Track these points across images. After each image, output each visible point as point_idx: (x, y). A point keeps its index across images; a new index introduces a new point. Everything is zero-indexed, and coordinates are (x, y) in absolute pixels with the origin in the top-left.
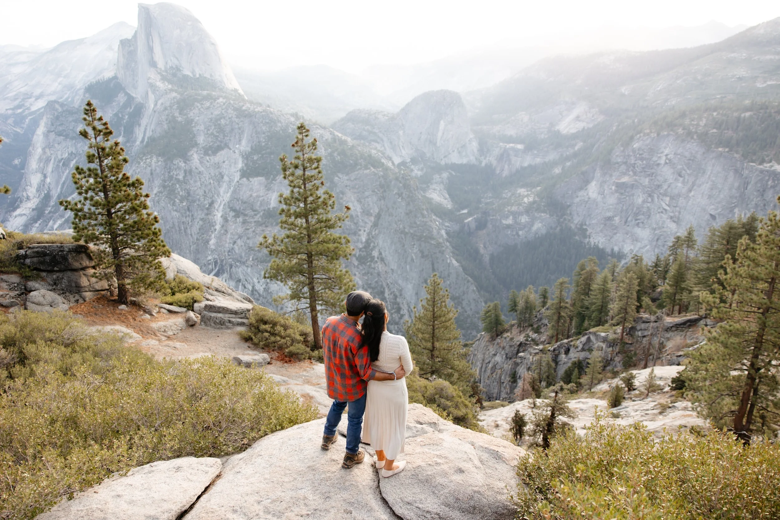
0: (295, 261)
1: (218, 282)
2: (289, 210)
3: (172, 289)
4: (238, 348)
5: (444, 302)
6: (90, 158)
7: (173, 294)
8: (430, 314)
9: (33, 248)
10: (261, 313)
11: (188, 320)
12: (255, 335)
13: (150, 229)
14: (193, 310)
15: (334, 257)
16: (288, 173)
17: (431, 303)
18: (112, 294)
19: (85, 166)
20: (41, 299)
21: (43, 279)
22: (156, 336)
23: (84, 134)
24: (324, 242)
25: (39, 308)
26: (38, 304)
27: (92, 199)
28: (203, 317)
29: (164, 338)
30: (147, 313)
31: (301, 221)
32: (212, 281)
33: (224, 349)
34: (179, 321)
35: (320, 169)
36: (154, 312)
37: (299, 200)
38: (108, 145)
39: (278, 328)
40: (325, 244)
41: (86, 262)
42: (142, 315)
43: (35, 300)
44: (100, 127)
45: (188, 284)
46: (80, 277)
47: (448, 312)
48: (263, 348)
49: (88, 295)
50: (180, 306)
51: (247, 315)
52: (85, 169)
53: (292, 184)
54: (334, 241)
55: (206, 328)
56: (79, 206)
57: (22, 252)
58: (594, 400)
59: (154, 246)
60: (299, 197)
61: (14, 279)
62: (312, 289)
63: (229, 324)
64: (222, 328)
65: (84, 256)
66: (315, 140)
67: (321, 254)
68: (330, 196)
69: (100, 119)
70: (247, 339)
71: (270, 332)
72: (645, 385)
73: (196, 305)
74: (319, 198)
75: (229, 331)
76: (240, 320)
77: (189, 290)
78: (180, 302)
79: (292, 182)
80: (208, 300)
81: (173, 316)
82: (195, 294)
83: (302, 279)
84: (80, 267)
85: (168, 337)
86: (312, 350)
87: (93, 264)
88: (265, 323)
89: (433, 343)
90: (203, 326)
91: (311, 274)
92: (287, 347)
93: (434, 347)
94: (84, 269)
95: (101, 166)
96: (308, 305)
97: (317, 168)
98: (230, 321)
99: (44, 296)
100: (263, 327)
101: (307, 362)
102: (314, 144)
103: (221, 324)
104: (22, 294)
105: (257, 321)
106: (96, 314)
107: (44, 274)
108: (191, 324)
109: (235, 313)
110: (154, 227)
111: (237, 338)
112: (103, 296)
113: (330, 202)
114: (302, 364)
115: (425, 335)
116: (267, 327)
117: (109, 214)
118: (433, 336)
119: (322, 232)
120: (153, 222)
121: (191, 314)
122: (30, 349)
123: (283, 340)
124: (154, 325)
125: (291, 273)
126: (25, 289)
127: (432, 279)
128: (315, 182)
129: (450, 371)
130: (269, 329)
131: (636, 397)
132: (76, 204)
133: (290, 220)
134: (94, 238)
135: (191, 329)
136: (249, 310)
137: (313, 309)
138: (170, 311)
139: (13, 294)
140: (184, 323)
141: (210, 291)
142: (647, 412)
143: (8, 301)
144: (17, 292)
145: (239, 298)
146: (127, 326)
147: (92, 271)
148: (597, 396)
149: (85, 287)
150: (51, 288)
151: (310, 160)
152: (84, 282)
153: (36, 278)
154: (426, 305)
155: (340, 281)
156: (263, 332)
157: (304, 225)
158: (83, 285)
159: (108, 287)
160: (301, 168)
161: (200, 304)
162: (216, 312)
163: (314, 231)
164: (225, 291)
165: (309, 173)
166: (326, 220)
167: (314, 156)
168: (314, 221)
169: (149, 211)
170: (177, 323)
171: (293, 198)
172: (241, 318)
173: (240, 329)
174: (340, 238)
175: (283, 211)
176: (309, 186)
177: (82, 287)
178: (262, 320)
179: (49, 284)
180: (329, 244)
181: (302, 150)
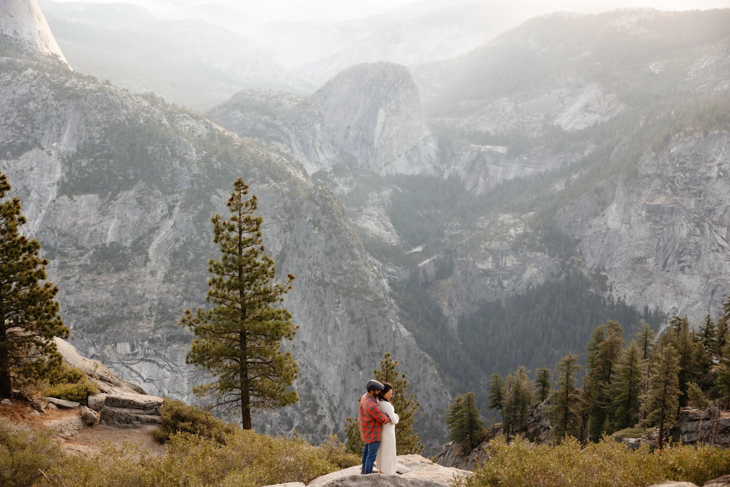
0: (223, 341)
1: (102, 370)
2: (221, 280)
5: (401, 391)
10: (176, 407)
11: (84, 418)
13: (47, 304)
14: (88, 405)
15: (275, 337)
16: (220, 236)
24: (260, 319)
28: (103, 415)
29: (62, 440)
30: (35, 408)
31: (234, 294)
32: (96, 367)
34: (72, 419)
35: (259, 231)
36: (43, 408)
37: (233, 269)
40: (264, 321)
42: (30, 412)
47: (406, 406)
50: (71, 400)
51: (159, 411)
53: (227, 250)
54: (273, 316)
55: (108, 427)
59: (50, 324)
60: (234, 265)
62: (244, 376)
63: (136, 422)
64: (128, 427)
66: (254, 197)
67: (258, 334)
68: (270, 263)
70: (160, 440)
73: (91, 398)
74: (258, 265)
75: (137, 431)
76: (150, 417)
78: (72, 394)
79: (225, 246)
80: (102, 391)
81: (65, 413)
82: (88, 383)
83: (233, 362)
85: (67, 439)
88: (184, 420)
90: (104, 425)
91: (243, 357)
97: (257, 230)
98: (137, 419)
100: (181, 424)
102: (253, 203)
103: (127, 422)
105: (173, 418)
108: (88, 423)
109: (143, 407)
110: (51, 300)
111: (149, 440)
113: (270, 270)
119: (259, 307)
120: (51, 294)
121: (87, 410)
124: (48, 424)
127: (384, 360)
128: (254, 246)
130: (189, 428)
133: (221, 292)
135: (90, 429)
136: (159, 404)
137: (245, 401)
138: (60, 407)
140: (80, 421)
141: (93, 380)
151: (247, 220)
155: (280, 365)
157: (239, 296)
160: (237, 230)
161: (95, 398)
162: (119, 407)
163: (252, 306)
164: (111, 380)
165: (246, 235)
166: (264, 291)
167: (254, 216)
168: (249, 292)
169: (47, 281)
170: (72, 422)
171: (226, 266)
172: (151, 414)
173: (151, 428)
174: (279, 313)
175: (214, 281)
176: (246, 251)
178: (178, 417)
180: (268, 320)
181: (238, 209)
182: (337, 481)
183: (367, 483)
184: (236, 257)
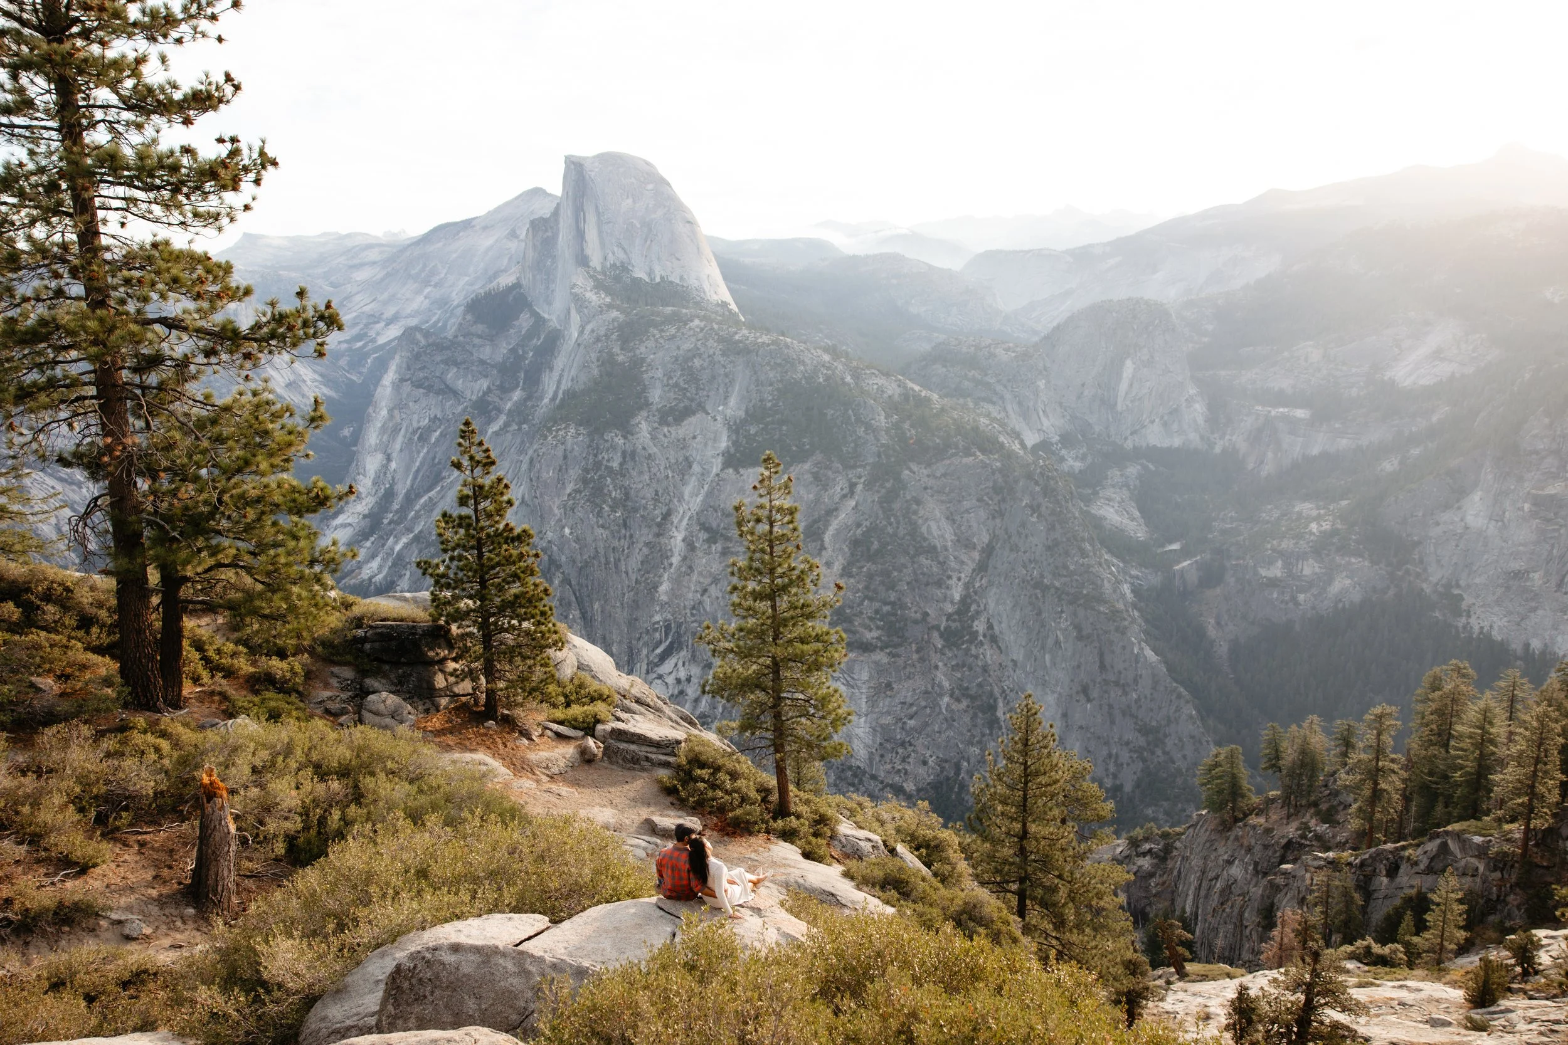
0: (752, 668)
1: (639, 687)
2: (744, 587)
3: (566, 696)
4: (656, 804)
5: (1045, 747)
6: (463, 501)
7: (568, 705)
8: (1018, 770)
9: (376, 627)
10: (698, 748)
11: (584, 752)
12: (684, 783)
13: (537, 607)
14: (593, 736)
15: (815, 667)
16: (745, 529)
17: (1019, 746)
18: (476, 703)
19: (457, 511)
20: (382, 707)
21: (385, 676)
22: (534, 774)
23: (458, 466)
24: (799, 640)
25: (377, 719)
26: (377, 713)
27: (460, 558)
28: (607, 749)
29: (545, 779)
30: (524, 735)
31: (764, 606)
32: (632, 686)
33: (632, 804)
34: (568, 751)
35: (796, 524)
36: (535, 734)
37: (761, 573)
38: (487, 481)
39: (722, 776)
40: (800, 645)
41: (445, 652)
42: (516, 739)
43: (373, 708)
44: (479, 456)
45: (592, 689)
46: (435, 673)
47: (1053, 768)
48: (694, 808)
49: (444, 702)
50: (575, 728)
51: (676, 751)
52: (455, 516)
53: (752, 547)
55: (610, 766)
56: (442, 569)
57: (360, 632)
58: (1438, 986)
59: (541, 632)
60: (762, 568)
61: (348, 673)
62: (777, 716)
63: (645, 763)
64: (634, 769)
65: (442, 641)
66: (789, 479)
67: (794, 661)
68: (812, 567)
69: (481, 444)
70: (669, 791)
71: (707, 782)
72: (1560, 966)
73: (599, 727)
74: (794, 569)
75: (645, 774)
76: (663, 758)
77: (593, 700)
78: (575, 720)
79: (751, 543)
80: (618, 719)
81: (563, 743)
82: (600, 708)
83: (763, 696)
84: (437, 658)
85: (552, 778)
86: (775, 819)
87: (454, 654)
88: (703, 765)
89: (1024, 825)
90: (607, 765)
91: (776, 690)
92: (733, 809)
93: (1025, 832)
94: (441, 661)
95: (476, 510)
96: (769, 743)
97: (791, 522)
98: (647, 759)
99: (384, 702)
100: (698, 772)
101: (762, 836)
102: (787, 486)
103: (633, 763)
104: (356, 696)
105: (689, 762)
106: (451, 733)
107: (387, 667)
108: (586, 758)
109: (657, 745)
110: (541, 603)
111: (655, 788)
112: (464, 704)
113: (812, 576)
114: (753, 839)
115: (1010, 808)
116: (704, 773)
117: (483, 583)
118: (1024, 810)
119: (794, 625)
120: (542, 595)
121: (590, 742)
122: (367, 782)
123: (727, 797)
124: (532, 756)
125: (744, 687)
126: (361, 689)
127: (1023, 703)
128: (787, 545)
130: (707, 777)
131: (1538, 991)
132: (438, 567)
133: (746, 603)
134: (459, 616)
135: (586, 767)
136: (678, 742)
137: (778, 749)
138: (559, 736)
139: (344, 695)
140: (577, 756)
141: (627, 702)
142: (1556, 1027)
143: (338, 706)
144: (350, 694)
145: (674, 717)
146: (493, 756)
147: (451, 665)
148: (1448, 978)
149: (440, 689)
150: (392, 688)
151: (780, 510)
152: (440, 681)
153: (376, 673)
154: (1011, 752)
155: (825, 703)
156: (696, 782)
157: (769, 612)
158: (437, 686)
159: (471, 691)
160: (765, 520)
161: (606, 727)
162: (627, 742)
163: (785, 622)
164: (651, 704)
165: (778, 530)
166: (803, 605)
167: (787, 503)
168: (784, 606)
169: (537, 579)
170: (568, 756)
171: (751, 568)
172: (666, 754)
173: (664, 774)
175: (736, 588)
176: (778, 550)
177: (436, 690)
178: (697, 761)
179: (393, 684)
180: (807, 643)
181: (769, 493)
183: (473, 958)
184: (767, 557)
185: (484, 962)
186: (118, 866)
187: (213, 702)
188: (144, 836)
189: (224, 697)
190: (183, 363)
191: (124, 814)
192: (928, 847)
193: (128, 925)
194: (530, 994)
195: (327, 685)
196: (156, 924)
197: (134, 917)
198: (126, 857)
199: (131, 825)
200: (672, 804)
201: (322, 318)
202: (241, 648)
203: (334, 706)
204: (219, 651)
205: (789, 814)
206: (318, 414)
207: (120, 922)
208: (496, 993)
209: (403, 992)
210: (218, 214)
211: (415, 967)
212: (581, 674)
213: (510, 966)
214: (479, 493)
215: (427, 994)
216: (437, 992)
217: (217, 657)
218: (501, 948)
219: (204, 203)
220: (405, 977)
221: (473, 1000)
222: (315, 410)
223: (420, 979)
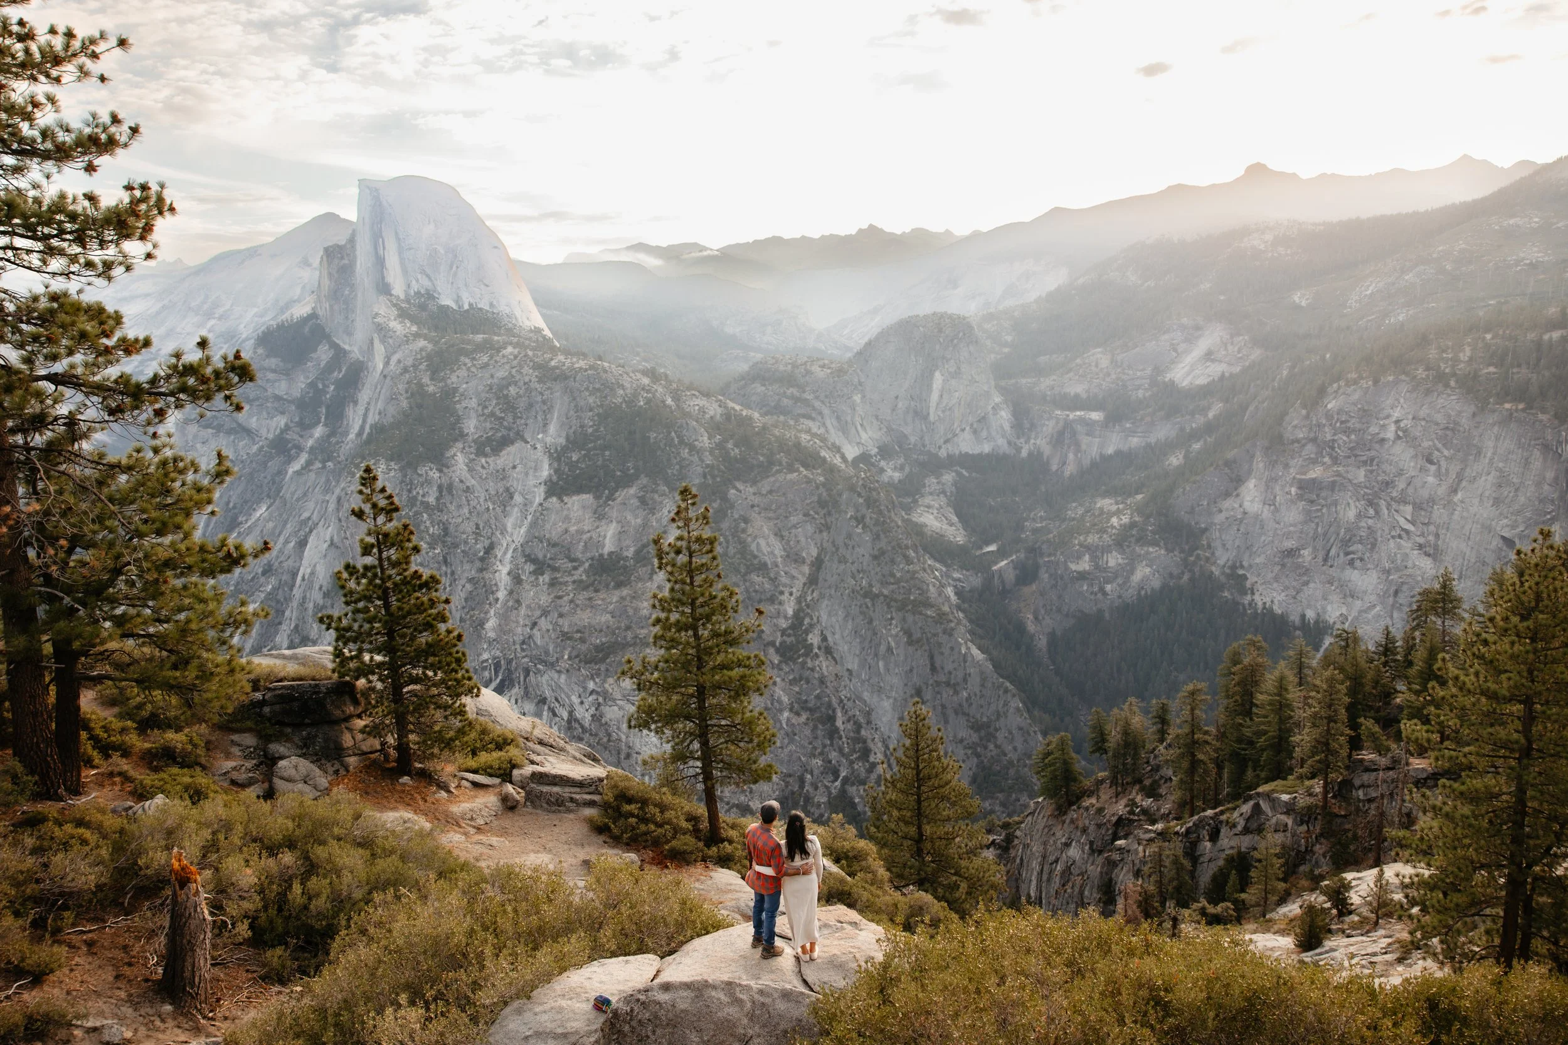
0: (675, 698)
1: (542, 729)
2: (667, 619)
4: (589, 844)
5: (936, 751)
6: (366, 550)
7: (474, 753)
8: (911, 774)
9: (275, 689)
10: (622, 784)
11: (505, 799)
12: (614, 821)
13: (451, 654)
14: (511, 782)
15: (741, 692)
16: (665, 561)
17: (911, 753)
18: (387, 756)
19: (360, 562)
20: (293, 772)
21: (289, 739)
22: (460, 827)
23: (359, 514)
24: (723, 667)
25: (290, 786)
26: (289, 780)
27: (366, 610)
28: (529, 794)
29: (472, 831)
30: (442, 788)
31: (685, 636)
32: (534, 728)
33: (566, 847)
34: (488, 801)
35: (715, 553)
36: (452, 787)
37: (683, 604)
38: (392, 528)
39: (652, 809)
40: (725, 671)
41: (350, 709)
42: (435, 793)
43: (285, 774)
44: (382, 503)
45: (495, 735)
46: (342, 732)
47: (944, 770)
48: (627, 844)
49: (352, 761)
50: (491, 775)
51: (600, 788)
52: (359, 566)
53: (674, 579)
54: (740, 664)
55: (534, 811)
56: (345, 622)
57: (258, 696)
58: (1269, 936)
59: (456, 680)
60: (685, 599)
61: (249, 740)
62: (705, 743)
63: (570, 804)
64: (560, 811)
65: (347, 698)
67: (720, 688)
68: (732, 594)
69: (383, 490)
70: (600, 829)
71: (637, 817)
72: (1370, 904)
73: (516, 772)
74: (715, 597)
75: (571, 816)
76: (588, 797)
77: (499, 747)
78: (491, 767)
79: (671, 573)
80: (532, 762)
81: (481, 792)
82: (513, 752)
83: (690, 725)
84: (342, 716)
85: (479, 829)
86: (708, 846)
87: (360, 710)
88: (630, 800)
89: (919, 828)
90: (530, 809)
91: (703, 718)
92: (668, 842)
93: (921, 834)
94: (348, 719)
95: (380, 559)
96: (699, 771)
97: (711, 551)
98: (572, 800)
99: (296, 767)
100: (627, 808)
101: (700, 866)
102: (705, 516)
103: (557, 805)
105: (616, 798)
106: (367, 793)
107: (289, 730)
108: (509, 806)
109: (580, 784)
110: (455, 649)
111: (584, 829)
112: (374, 761)
113: (732, 603)
114: (692, 869)
115: (904, 813)
116: (632, 808)
117: (390, 634)
118: (919, 813)
119: (719, 652)
120: (455, 641)
121: (509, 788)
123: (659, 830)
124: (456, 809)
125: (670, 718)
126: (265, 756)
128: (708, 573)
129: (954, 878)
130: (636, 812)
131: (1354, 929)
132: (340, 619)
133: (669, 634)
134: (365, 671)
135: (510, 814)
136: (601, 780)
137: (707, 776)
138: (476, 785)
139: (249, 764)
140: (499, 804)
141: (530, 744)
142: (1374, 959)
143: (244, 776)
144: (254, 762)
145: (578, 755)
146: (415, 812)
147: (360, 723)
148: (1276, 927)
149: (348, 748)
150: (299, 752)
151: (699, 540)
152: (347, 740)
153: (279, 737)
154: (904, 758)
155: (751, 727)
156: (626, 818)
157: (692, 639)
158: (345, 745)
159: (379, 747)
160: (684, 551)
161: (522, 771)
162: (548, 784)
163: (708, 651)
164: (553, 744)
165: (697, 561)
166: (726, 632)
167: (707, 534)
168: (706, 633)
169: (450, 625)
170: (489, 805)
171: (673, 599)
172: (590, 793)
173: (589, 812)
174: (749, 658)
175: (658, 621)
176: (698, 580)
177: (344, 749)
178: (624, 797)
179: (298, 747)
180: (732, 669)
181: (686, 525)
182: (639, 991)
183: (685, 994)
184: (688, 588)
185: (697, 997)
186: (72, 970)
187: (114, 784)
188: (90, 935)
189: (126, 778)
190: (71, 421)
191: (66, 914)
192: (847, 858)
193: (106, 1032)
194: (745, 1021)
195: (228, 756)
196: (134, 1026)
197: (110, 1022)
198: (77, 959)
199: (74, 925)
200: (605, 842)
201: (233, 369)
202: (129, 723)
203: (242, 777)
204: (105, 728)
205: (723, 841)
206: (224, 468)
207: (95, 1029)
208: (715, 1024)
209: (625, 1036)
210: (113, 263)
211: (632, 1010)
212: (481, 719)
213: (722, 996)
214: (384, 540)
215: (650, 1034)
216: (659, 1031)
217: (106, 735)
218: (710, 981)
219: (99, 252)
220: (624, 1021)
221: (695, 1034)
222: (219, 464)
223: (640, 1021)
